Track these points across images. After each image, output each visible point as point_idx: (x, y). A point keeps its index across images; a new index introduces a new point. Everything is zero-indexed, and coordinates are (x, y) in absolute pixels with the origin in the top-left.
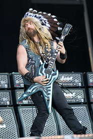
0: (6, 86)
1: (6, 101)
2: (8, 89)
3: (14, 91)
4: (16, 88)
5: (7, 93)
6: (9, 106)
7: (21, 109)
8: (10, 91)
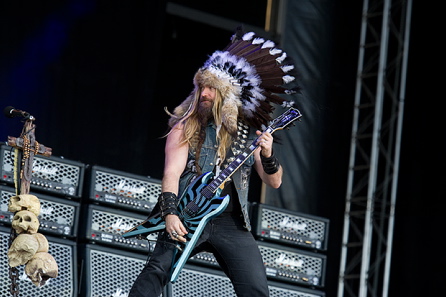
0: (72, 191)
1: (65, 226)
2: (73, 199)
3: (88, 208)
4: (93, 202)
5: (71, 208)
6: (68, 238)
7: (92, 251)
8: (78, 205)
